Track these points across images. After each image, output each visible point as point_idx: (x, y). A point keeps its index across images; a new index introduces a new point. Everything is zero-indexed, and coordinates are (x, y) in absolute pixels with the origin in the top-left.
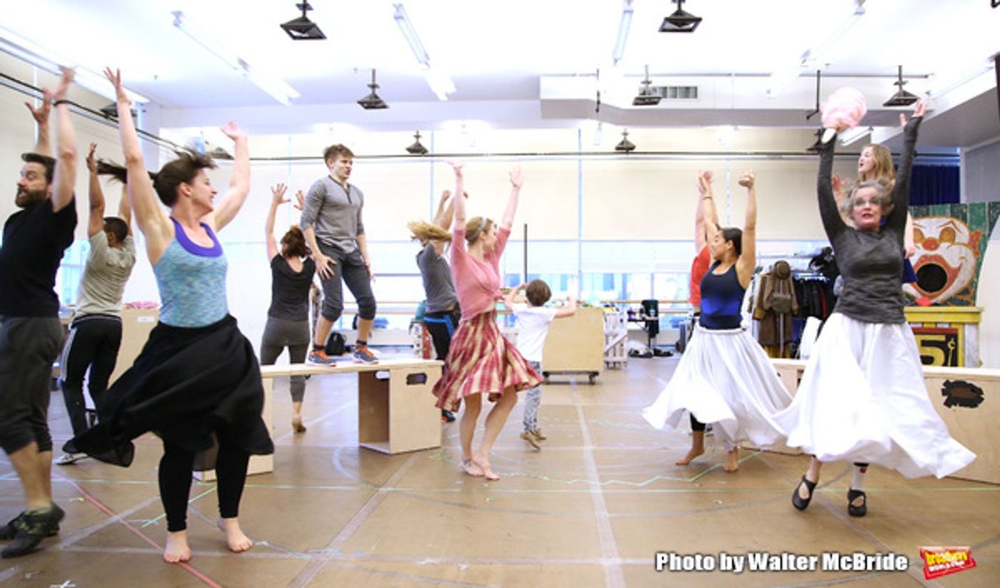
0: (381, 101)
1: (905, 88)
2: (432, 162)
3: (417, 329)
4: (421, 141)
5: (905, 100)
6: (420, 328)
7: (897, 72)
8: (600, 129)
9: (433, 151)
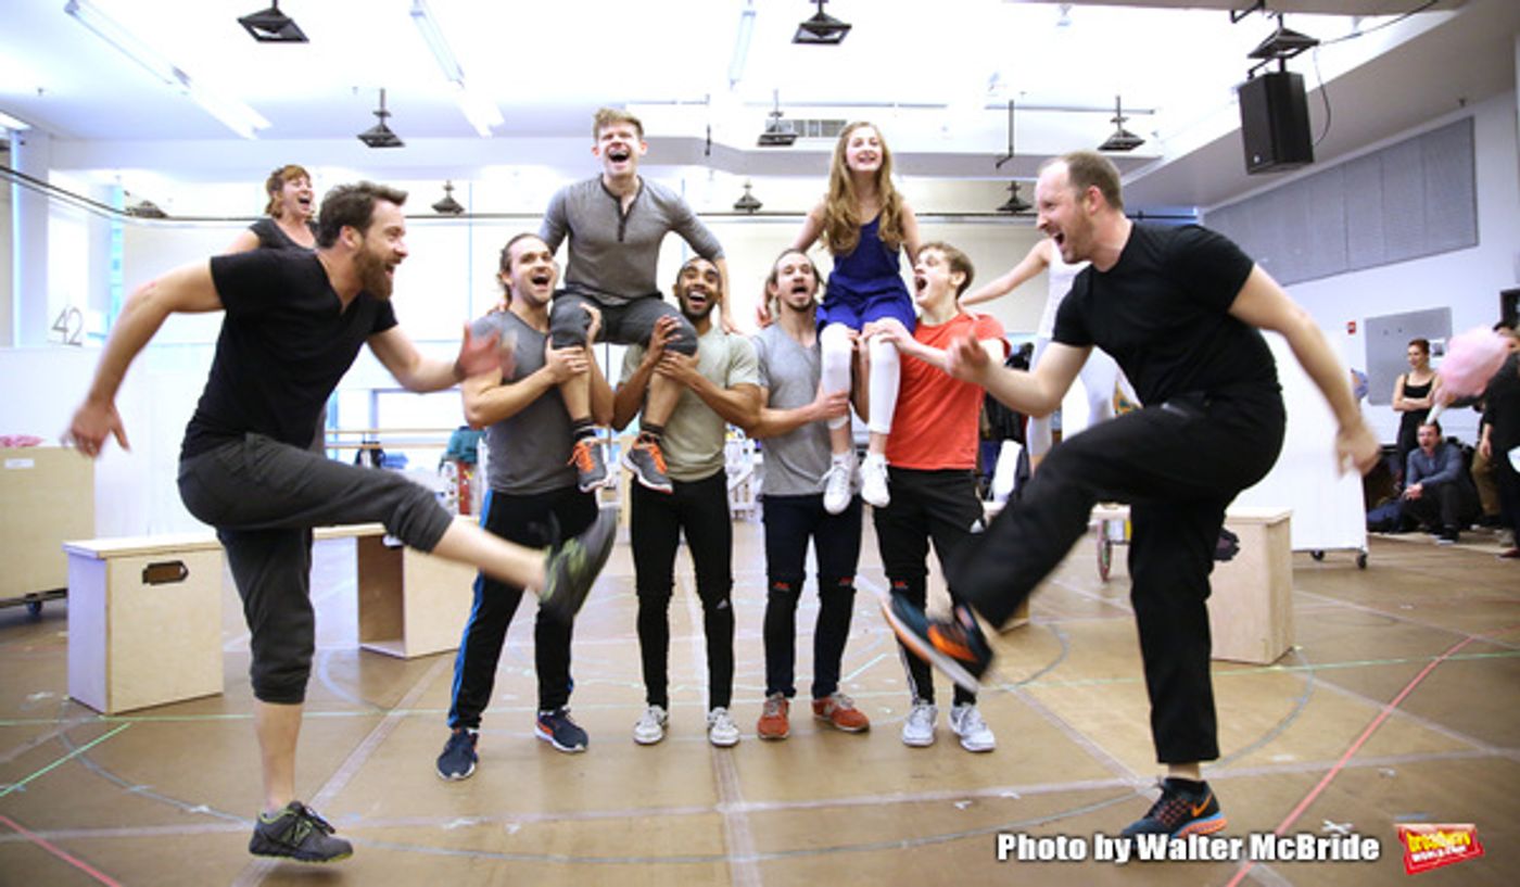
0: (394, 136)
1: (1126, 126)
2: (470, 225)
3: (450, 470)
4: (455, 195)
5: (1127, 143)
6: (455, 469)
7: (1113, 106)
8: (711, 179)
9: (471, 207)
